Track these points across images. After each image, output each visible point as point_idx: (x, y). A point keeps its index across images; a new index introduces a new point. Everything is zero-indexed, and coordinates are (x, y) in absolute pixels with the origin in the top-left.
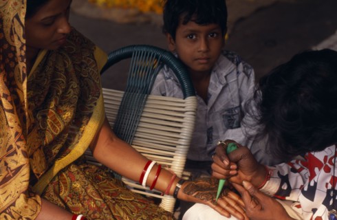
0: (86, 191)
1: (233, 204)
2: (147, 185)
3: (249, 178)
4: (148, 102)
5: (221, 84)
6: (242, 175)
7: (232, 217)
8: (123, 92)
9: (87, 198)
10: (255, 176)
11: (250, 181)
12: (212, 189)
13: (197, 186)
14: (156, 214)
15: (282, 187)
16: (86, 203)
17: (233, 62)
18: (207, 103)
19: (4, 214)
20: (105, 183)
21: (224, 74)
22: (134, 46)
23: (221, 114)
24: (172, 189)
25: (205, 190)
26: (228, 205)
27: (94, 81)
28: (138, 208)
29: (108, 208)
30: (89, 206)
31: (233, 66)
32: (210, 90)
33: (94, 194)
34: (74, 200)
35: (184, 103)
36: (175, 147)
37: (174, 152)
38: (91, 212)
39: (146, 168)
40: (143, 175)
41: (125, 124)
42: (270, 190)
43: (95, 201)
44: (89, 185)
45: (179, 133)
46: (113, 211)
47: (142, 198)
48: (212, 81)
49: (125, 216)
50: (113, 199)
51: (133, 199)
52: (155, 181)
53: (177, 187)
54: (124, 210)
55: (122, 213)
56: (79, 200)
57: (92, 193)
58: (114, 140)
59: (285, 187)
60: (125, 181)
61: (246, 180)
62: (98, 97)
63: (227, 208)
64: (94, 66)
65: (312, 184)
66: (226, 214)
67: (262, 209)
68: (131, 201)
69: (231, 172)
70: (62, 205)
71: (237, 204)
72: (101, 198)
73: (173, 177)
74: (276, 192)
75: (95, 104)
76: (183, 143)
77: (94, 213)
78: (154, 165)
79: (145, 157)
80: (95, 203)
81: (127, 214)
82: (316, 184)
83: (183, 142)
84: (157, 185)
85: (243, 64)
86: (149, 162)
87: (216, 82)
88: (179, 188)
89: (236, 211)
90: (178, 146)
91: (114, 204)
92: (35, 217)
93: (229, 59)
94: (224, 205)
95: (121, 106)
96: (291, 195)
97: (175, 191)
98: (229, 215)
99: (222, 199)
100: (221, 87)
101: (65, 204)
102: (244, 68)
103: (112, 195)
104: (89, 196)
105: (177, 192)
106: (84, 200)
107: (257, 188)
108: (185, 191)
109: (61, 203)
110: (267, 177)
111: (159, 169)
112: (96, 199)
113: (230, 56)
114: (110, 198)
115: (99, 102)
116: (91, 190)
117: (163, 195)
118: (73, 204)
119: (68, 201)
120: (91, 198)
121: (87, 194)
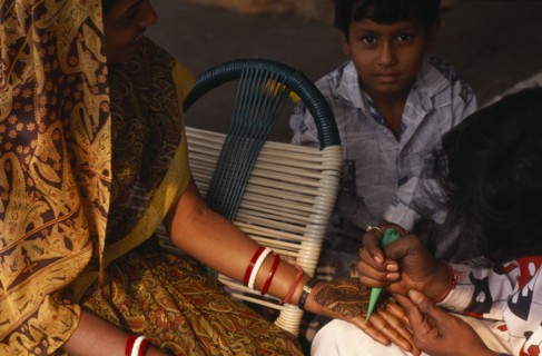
0: (153, 296)
1: (394, 324)
2: (255, 288)
3: (420, 285)
4: (263, 152)
5: (423, 108)
6: (408, 281)
7: (393, 345)
8: (225, 136)
9: (154, 307)
10: (430, 283)
11: (422, 291)
12: (362, 298)
13: (337, 292)
14: (267, 335)
15: (477, 299)
16: (152, 315)
17: (447, 76)
18: (398, 139)
19: (17, 334)
20: (188, 281)
21: (431, 94)
22: (244, 61)
23: (421, 157)
24: (297, 294)
25: (349, 299)
26: (387, 325)
27: (171, 118)
28: (237, 325)
29: (189, 323)
30: (157, 319)
31: (445, 82)
32: (406, 118)
33: (165, 301)
34: (132, 310)
35: (320, 156)
36: (304, 226)
37: (301, 235)
38: (160, 330)
39: (254, 260)
40: (249, 270)
41: (226, 187)
42: (456, 304)
43: (166, 312)
44: (159, 287)
45: (312, 204)
46: (196, 329)
47: (245, 309)
48: (409, 104)
49: (216, 336)
50: (198, 310)
51: (230, 310)
52: (269, 282)
53: (304, 292)
54: (214, 327)
55: (211, 332)
56: (141, 310)
57: (162, 299)
58: (205, 212)
59: (481, 298)
60: (222, 279)
61: (415, 289)
62: (177, 144)
63: (385, 331)
64: (171, 93)
65: (525, 293)
66: (383, 340)
67: (439, 335)
68: (227, 314)
69: (389, 276)
70: (115, 317)
71: (402, 323)
72: (178, 307)
73: (298, 275)
74: (466, 306)
75: (173, 155)
76: (316, 221)
77: (165, 331)
78: (268, 256)
79: (255, 242)
80: (167, 315)
81: (219, 334)
82: (530, 293)
83: (317, 219)
84: (271, 289)
85: (462, 83)
86: (261, 250)
87: (415, 105)
88: (307, 294)
89: (400, 336)
90: (308, 226)
91: (198, 317)
92: (68, 335)
93: (442, 71)
94: (379, 325)
95: (220, 157)
96: (492, 311)
97: (301, 298)
98: (389, 342)
99: (378, 315)
100: (424, 114)
101: (119, 315)
102: (462, 89)
103: (195, 302)
104: (158, 305)
105: (305, 300)
106: (150, 310)
107: (434, 300)
108: (317, 298)
109: (112, 313)
110: (451, 283)
111: (276, 262)
112: (168, 309)
113: (442, 66)
114: (192, 307)
115: (179, 153)
116: (160, 294)
117: (282, 305)
118: (132, 315)
119: (124, 310)
120: (161, 308)
121: (155, 302)
